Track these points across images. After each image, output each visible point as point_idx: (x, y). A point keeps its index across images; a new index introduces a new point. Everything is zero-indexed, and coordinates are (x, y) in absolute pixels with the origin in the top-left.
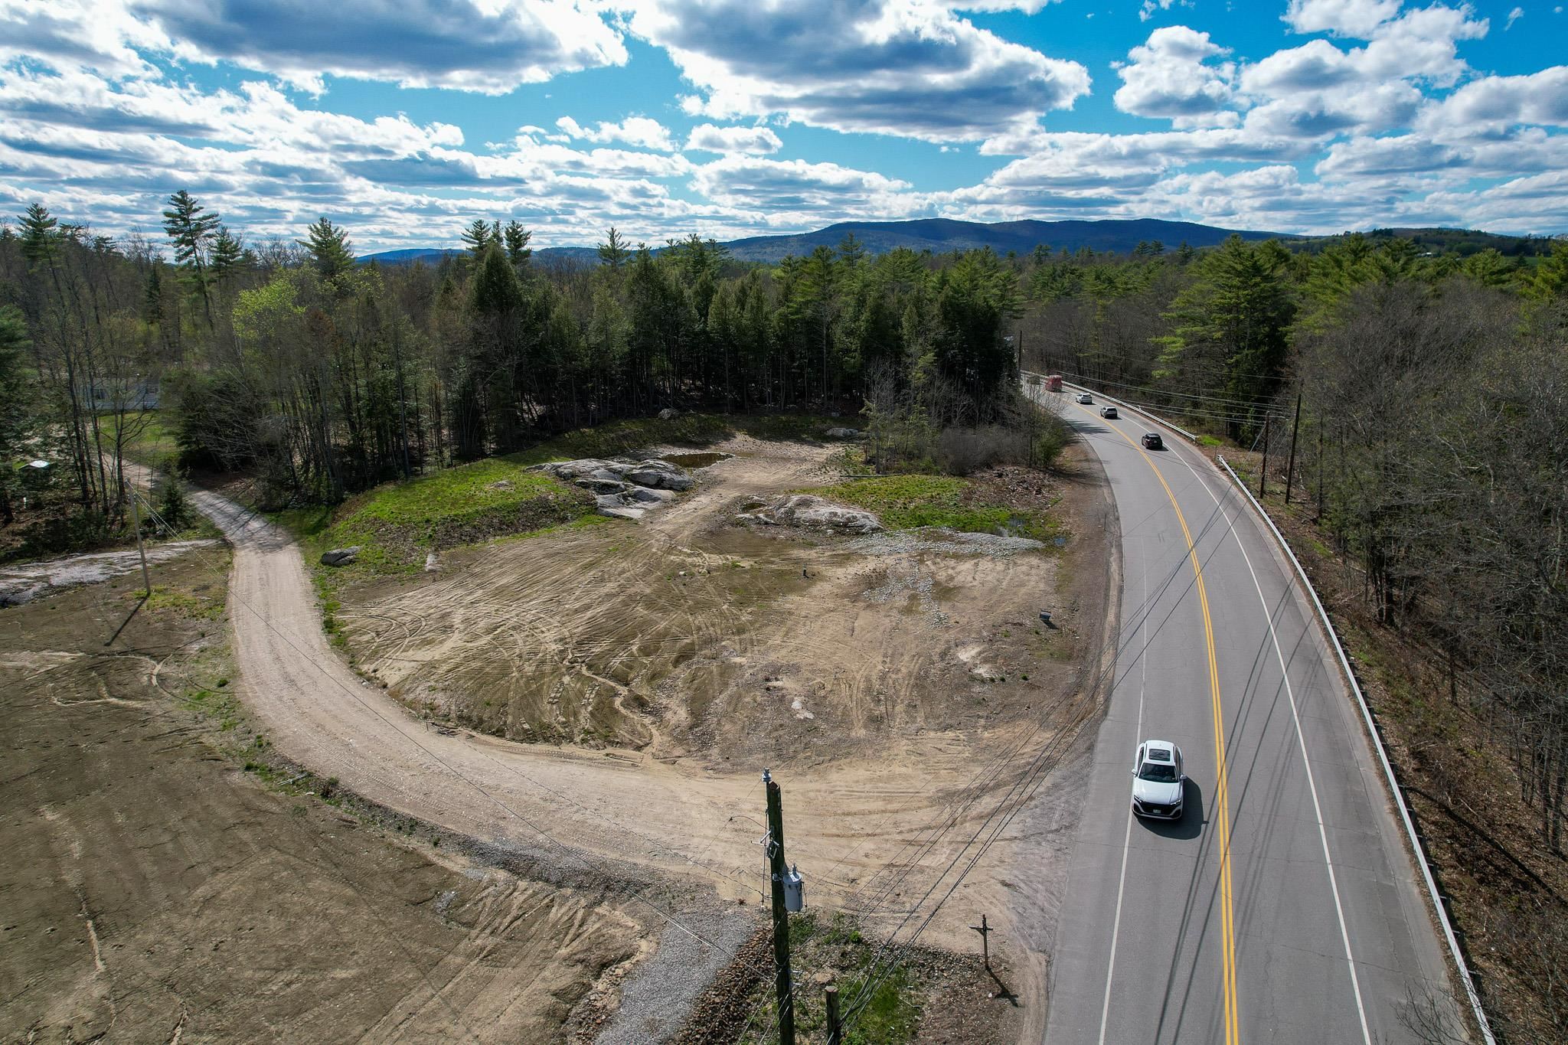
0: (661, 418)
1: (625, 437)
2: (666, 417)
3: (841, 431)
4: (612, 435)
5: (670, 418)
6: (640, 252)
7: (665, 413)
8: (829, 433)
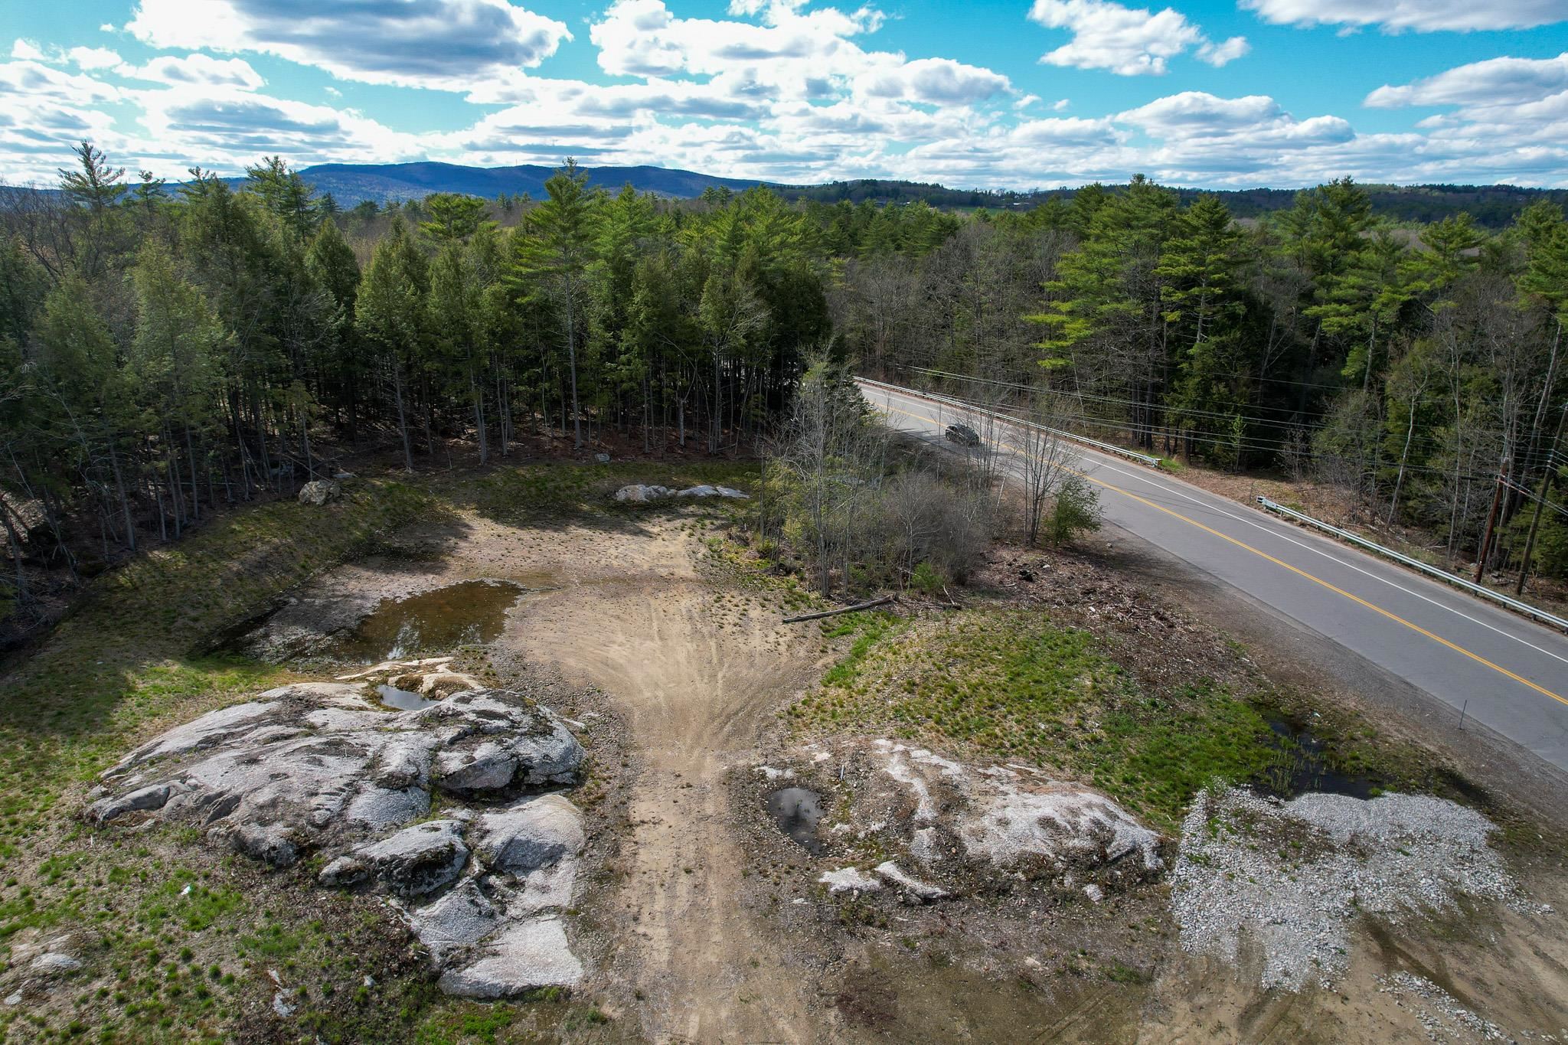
0: (308, 503)
1: (263, 565)
2: (319, 500)
3: (639, 492)
4: (235, 566)
5: (326, 502)
6: (147, 187)
7: (312, 489)
8: (621, 496)
